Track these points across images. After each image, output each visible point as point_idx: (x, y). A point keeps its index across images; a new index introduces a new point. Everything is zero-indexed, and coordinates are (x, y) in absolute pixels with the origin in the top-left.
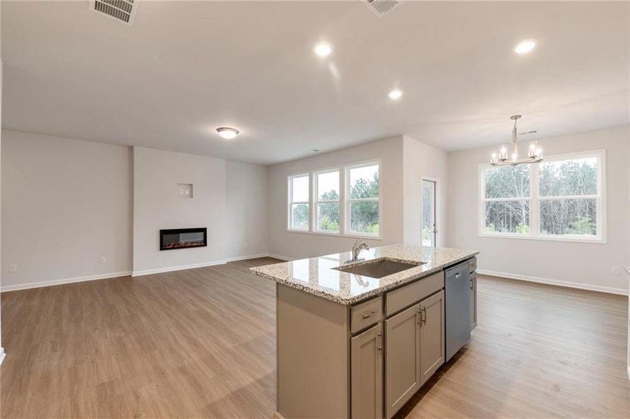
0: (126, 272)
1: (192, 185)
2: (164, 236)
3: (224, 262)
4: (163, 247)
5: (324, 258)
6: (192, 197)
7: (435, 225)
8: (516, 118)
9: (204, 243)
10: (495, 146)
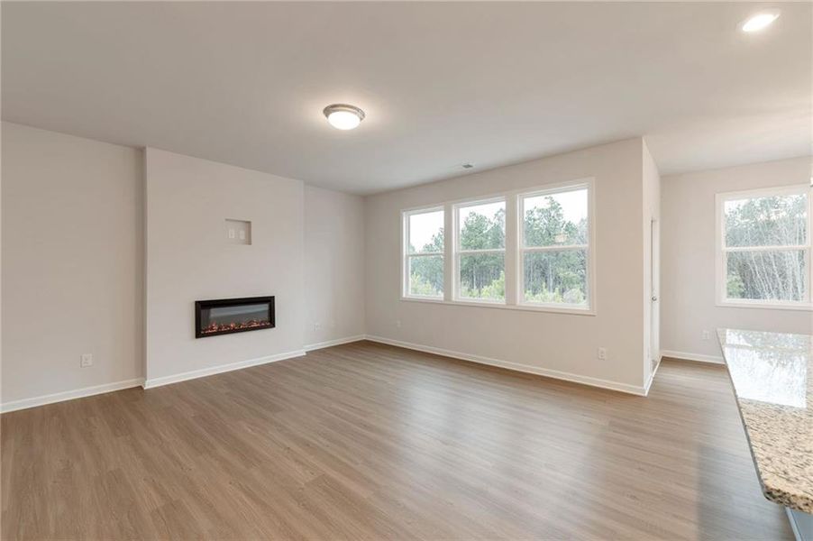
0: (134, 380)
1: (249, 223)
2: (203, 312)
3: (302, 353)
4: (199, 333)
6: (250, 244)
9: (271, 322)
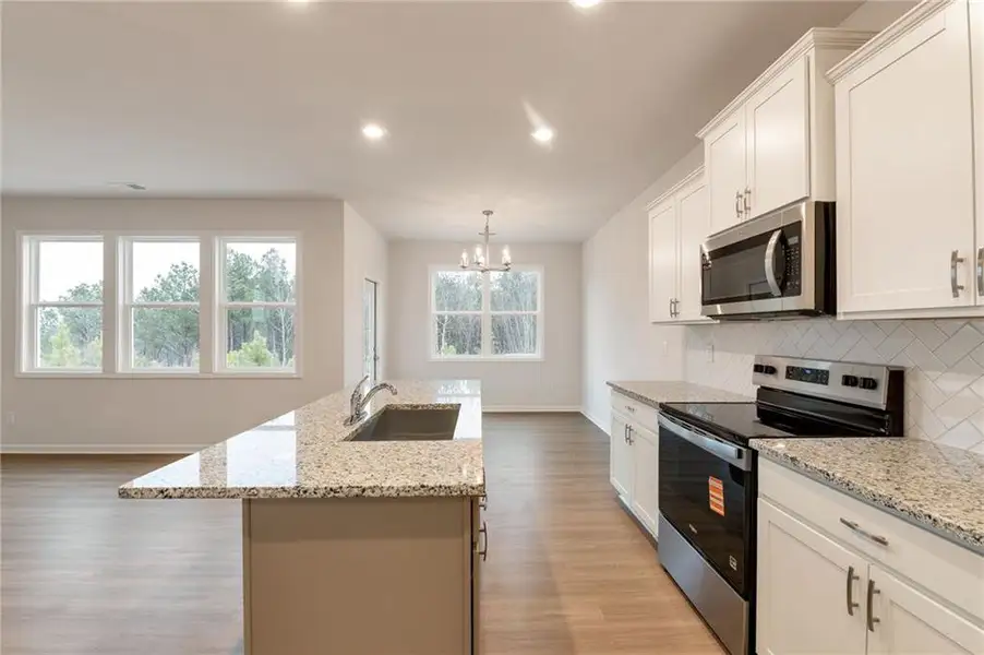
5: (261, 429)
7: (375, 350)
8: (488, 213)
10: (469, 245)
